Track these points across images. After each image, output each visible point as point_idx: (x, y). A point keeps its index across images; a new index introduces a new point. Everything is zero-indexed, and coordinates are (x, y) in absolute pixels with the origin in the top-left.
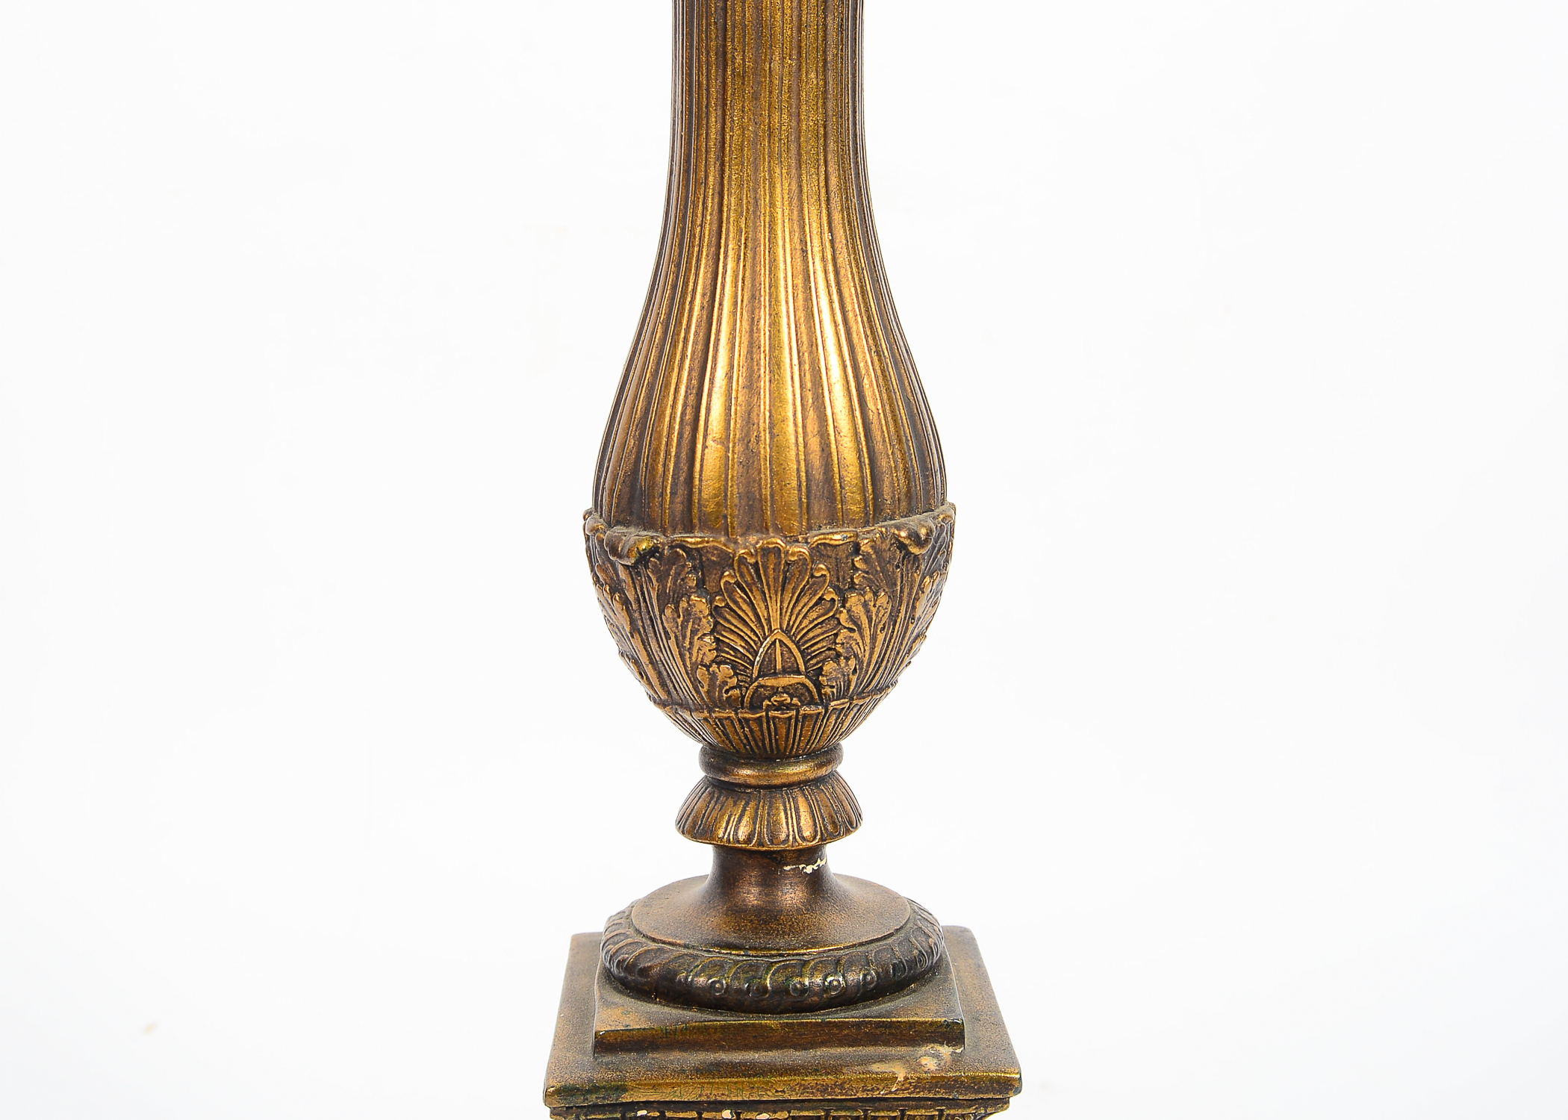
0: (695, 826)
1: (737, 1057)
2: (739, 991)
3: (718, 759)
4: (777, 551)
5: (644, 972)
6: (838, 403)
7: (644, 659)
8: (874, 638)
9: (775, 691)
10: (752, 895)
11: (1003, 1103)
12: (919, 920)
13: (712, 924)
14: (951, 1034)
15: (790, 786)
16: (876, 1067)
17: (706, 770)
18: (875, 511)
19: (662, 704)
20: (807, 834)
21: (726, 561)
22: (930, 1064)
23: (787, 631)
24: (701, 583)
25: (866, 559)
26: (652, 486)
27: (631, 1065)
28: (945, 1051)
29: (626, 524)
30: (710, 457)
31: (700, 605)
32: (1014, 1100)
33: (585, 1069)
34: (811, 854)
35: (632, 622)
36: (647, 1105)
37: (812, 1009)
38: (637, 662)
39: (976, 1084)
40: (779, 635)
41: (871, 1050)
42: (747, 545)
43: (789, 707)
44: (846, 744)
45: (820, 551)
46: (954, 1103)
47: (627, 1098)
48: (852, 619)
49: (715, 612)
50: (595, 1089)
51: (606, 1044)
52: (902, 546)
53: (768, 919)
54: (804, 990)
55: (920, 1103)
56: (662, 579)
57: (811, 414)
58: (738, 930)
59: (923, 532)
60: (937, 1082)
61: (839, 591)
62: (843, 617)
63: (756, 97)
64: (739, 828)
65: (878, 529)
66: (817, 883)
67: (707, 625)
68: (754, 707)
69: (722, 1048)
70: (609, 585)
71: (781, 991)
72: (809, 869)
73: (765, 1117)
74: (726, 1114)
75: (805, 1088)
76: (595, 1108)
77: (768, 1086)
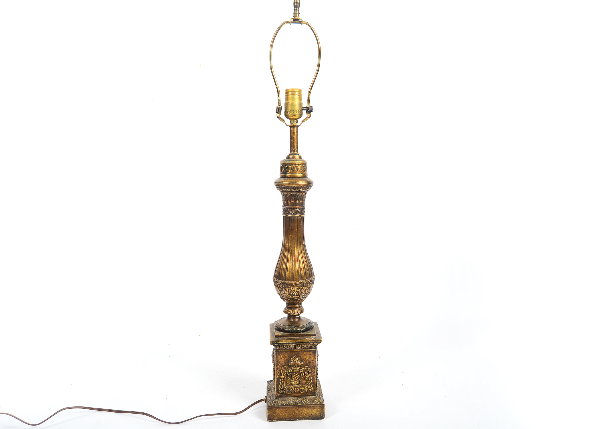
0: (285, 312)
1: (291, 338)
2: (291, 330)
3: (288, 304)
4: (295, 283)
5: (280, 328)
6: (302, 266)
7: (280, 294)
8: (306, 292)
9: (295, 298)
10: (292, 320)
12: (311, 322)
13: (287, 323)
14: (315, 335)
15: (296, 307)
16: (306, 339)
17: (287, 305)
18: (306, 278)
19: (282, 299)
20: (298, 313)
21: (290, 284)
22: (312, 338)
23: (296, 292)
24: (287, 286)
25: (305, 283)
26: (281, 275)
27: (279, 339)
28: (314, 337)
29: (278, 279)
30: (288, 272)
31: (287, 289)
32: (321, 342)
33: (274, 339)
34: (299, 315)
35: (279, 290)
36: (281, 343)
37: (299, 332)
38: (279, 294)
39: (317, 340)
40: (295, 292)
41: (306, 337)
42: (292, 282)
43: (297, 299)
44: (303, 303)
45: (300, 283)
46: (315, 343)
47: (279, 342)
48: (303, 290)
49: (289, 289)
50: (275, 342)
51: (276, 337)
52: (309, 282)
53: (294, 323)
54: (298, 330)
55: (311, 343)
56: (283, 286)
57: (299, 268)
58: (291, 324)
59: (311, 280)
60: (313, 340)
61: (302, 287)
62: (302, 290)
63: (293, 233)
64: (290, 312)
65: (306, 280)
66: (299, 318)
67: (288, 291)
68: (293, 299)
69: (289, 337)
70: (276, 286)
71: (296, 330)
72: (298, 317)
73: (294, 344)
74: (290, 344)
75: (299, 341)
76: (275, 344)
77: (294, 341)
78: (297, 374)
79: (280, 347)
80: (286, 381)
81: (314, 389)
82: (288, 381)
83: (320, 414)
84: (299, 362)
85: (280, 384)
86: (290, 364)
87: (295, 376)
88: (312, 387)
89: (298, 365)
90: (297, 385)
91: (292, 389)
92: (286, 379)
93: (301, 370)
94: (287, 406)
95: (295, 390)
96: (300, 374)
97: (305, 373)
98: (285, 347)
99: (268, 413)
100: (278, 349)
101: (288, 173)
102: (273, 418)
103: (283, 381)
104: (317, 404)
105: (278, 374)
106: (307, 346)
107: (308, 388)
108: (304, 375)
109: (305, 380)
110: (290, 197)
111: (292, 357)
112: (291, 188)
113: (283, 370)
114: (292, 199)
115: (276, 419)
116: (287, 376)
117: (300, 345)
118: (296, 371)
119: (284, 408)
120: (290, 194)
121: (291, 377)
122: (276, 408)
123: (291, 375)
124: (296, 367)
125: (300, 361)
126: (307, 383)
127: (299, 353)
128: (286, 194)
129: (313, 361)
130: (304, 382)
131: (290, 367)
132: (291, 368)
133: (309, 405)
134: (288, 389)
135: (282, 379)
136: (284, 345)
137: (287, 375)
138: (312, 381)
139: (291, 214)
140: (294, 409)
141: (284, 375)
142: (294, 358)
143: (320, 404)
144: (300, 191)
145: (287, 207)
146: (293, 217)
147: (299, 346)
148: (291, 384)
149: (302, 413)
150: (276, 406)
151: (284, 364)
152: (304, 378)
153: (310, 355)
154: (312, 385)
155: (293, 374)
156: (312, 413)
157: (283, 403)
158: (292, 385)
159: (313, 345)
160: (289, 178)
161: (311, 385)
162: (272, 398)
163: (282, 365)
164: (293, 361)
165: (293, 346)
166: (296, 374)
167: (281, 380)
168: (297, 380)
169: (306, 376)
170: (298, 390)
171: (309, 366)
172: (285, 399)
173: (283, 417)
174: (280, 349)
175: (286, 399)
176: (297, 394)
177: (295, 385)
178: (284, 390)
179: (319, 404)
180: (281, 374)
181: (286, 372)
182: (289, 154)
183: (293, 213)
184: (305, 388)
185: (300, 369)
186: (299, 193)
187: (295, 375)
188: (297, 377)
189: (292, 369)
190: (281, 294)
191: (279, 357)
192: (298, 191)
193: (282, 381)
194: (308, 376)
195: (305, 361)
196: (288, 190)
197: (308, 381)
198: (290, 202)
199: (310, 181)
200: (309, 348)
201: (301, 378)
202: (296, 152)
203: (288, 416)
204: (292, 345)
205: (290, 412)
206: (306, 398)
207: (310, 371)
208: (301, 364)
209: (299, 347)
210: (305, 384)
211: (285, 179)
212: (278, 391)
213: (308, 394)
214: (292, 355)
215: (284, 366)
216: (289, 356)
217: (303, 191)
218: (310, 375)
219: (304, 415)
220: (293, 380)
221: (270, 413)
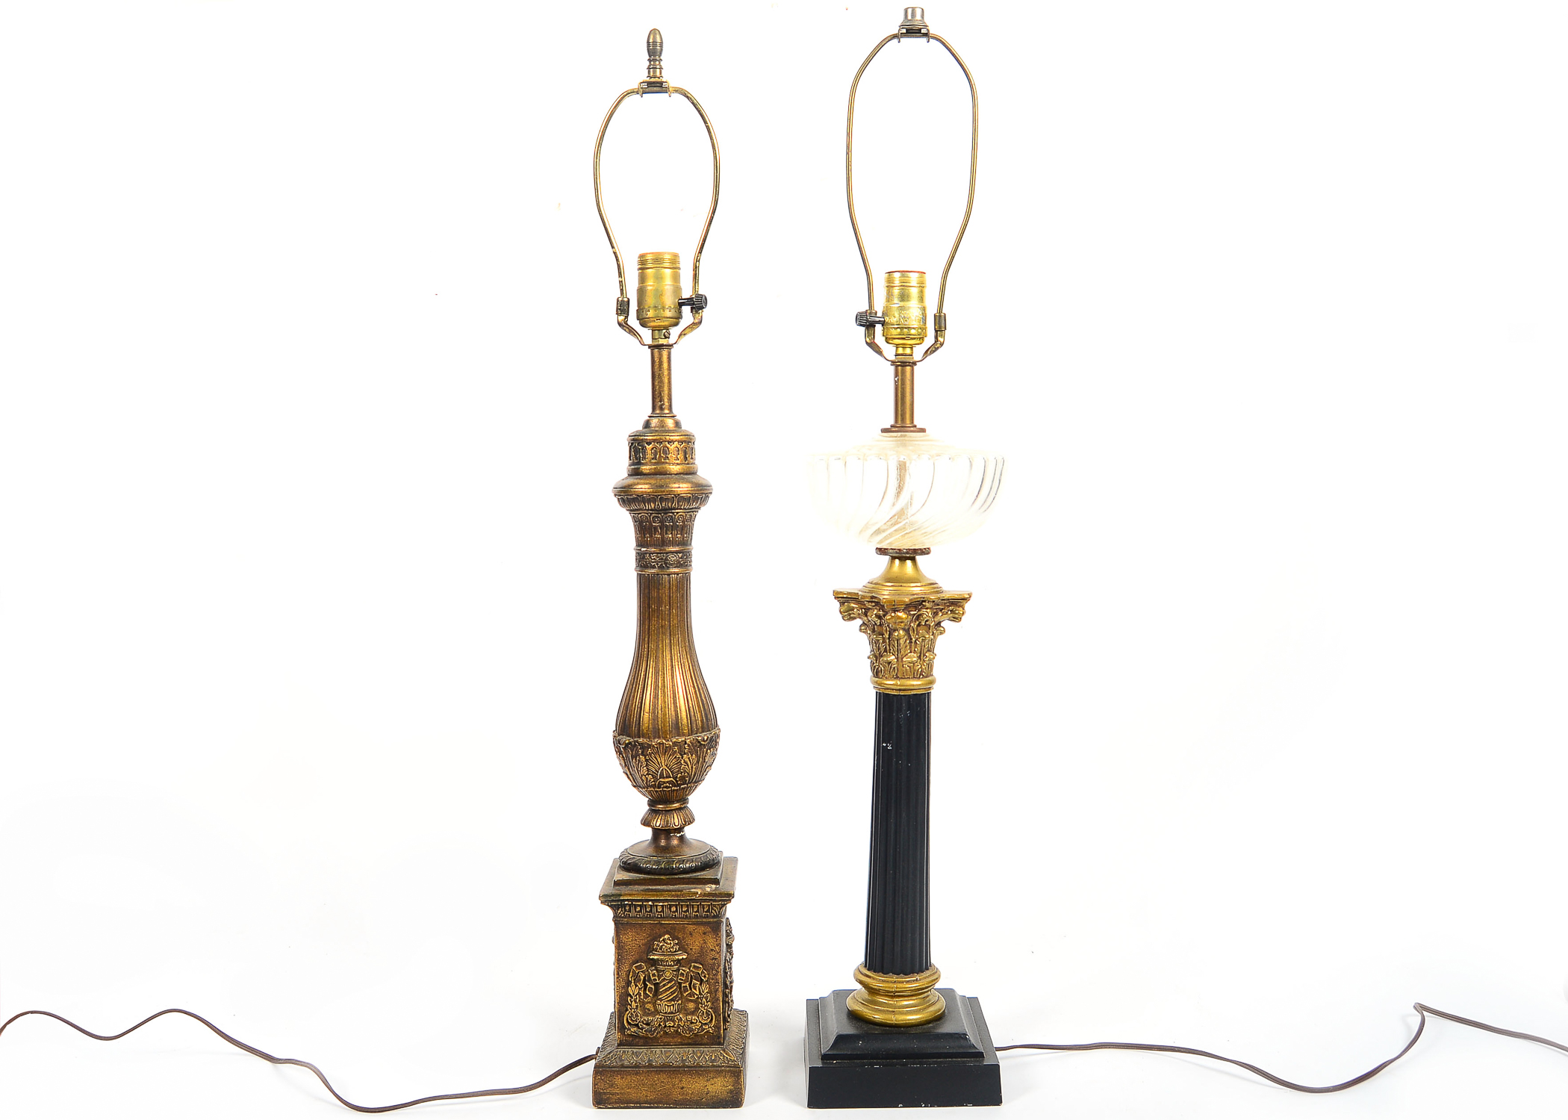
0: (646, 823)
1: (654, 887)
2: (655, 869)
3: (652, 803)
4: (663, 743)
5: (630, 864)
6: (681, 702)
7: (629, 774)
8: (692, 767)
9: (664, 783)
10: (663, 843)
11: (730, 900)
12: (713, 849)
13: (651, 851)
14: (716, 882)
15: (672, 810)
16: (692, 890)
17: (649, 805)
18: (691, 733)
19: (634, 786)
20: (677, 824)
21: (649, 746)
22: (708, 890)
23: (666, 766)
24: (642, 752)
25: (689, 745)
26: (630, 725)
27: (624, 889)
28: (714, 886)
29: (623, 735)
30: (646, 716)
31: (642, 758)
32: (733, 900)
33: (611, 890)
34: (680, 830)
35: (625, 763)
36: (628, 900)
37: (676, 874)
38: (627, 774)
39: (721, 895)
40: (664, 767)
41: (692, 886)
42: (655, 742)
43: (669, 787)
44: (691, 798)
45: (675, 744)
46: (715, 901)
47: (622, 898)
48: (685, 762)
49: (646, 760)
50: (613, 895)
51: (617, 883)
52: (699, 742)
53: (667, 849)
54: (673, 869)
55: (705, 900)
56: (632, 751)
57: (674, 705)
58: (656, 852)
59: (706, 738)
60: (710, 894)
61: (681, 755)
62: (682, 762)
63: (658, 617)
64: (658, 823)
65: (692, 737)
66: (682, 839)
67: (644, 764)
68: (659, 788)
69: (650, 885)
70: (619, 752)
71: (667, 869)
72: (678, 835)
73: (661, 904)
74: (650, 903)
75: (673, 896)
76: (613, 901)
77: (661, 895)
78: (669, 985)
79: (625, 910)
80: (643, 1003)
81: (717, 1027)
82: (649, 1003)
83: (731, 1091)
84: (675, 951)
85: (627, 1010)
86: (652, 957)
87: (666, 990)
88: (712, 1019)
89: (673, 961)
90: (672, 1013)
91: (660, 1025)
92: (642, 997)
93: (682, 974)
94: (645, 1067)
95: (665, 1026)
96: (680, 984)
97: (691, 981)
98: (639, 912)
99: (595, 1085)
100: (621, 917)
101: (643, 464)
102: (608, 1098)
103: (636, 1002)
104: (723, 1066)
105: (623, 984)
106: (695, 910)
107: (700, 1022)
108: (691, 989)
109: (691, 1001)
110: (650, 523)
111: (656, 938)
112: (649, 501)
113: (634, 972)
114: (655, 528)
115: (616, 1103)
116: (645, 990)
117: (676, 906)
118: (668, 975)
119: (637, 1074)
120: (650, 516)
121: (656, 993)
122: (614, 1071)
123: (656, 985)
124: (669, 966)
125: (679, 950)
126: (697, 1009)
127: (675, 929)
128: (640, 515)
129: (712, 950)
130: (691, 1006)
131: (652, 966)
132: (656, 968)
133: (701, 1067)
134: (648, 1024)
135: (632, 998)
136: (636, 906)
137: (645, 986)
138: (712, 1004)
139: (654, 567)
140: (663, 1077)
141: (636, 986)
142: (663, 940)
143: (731, 1067)
144: (675, 509)
145: (643, 549)
146: (658, 574)
147: (674, 909)
148: (657, 1012)
149: (682, 1088)
150: (614, 1067)
151: (637, 957)
152: (690, 995)
153: (704, 934)
154: (712, 1016)
155: (661, 982)
156: (710, 1088)
157: (634, 1060)
158: (659, 1013)
159: (712, 909)
160: (645, 474)
161: (708, 1015)
162: (609, 1049)
163: (631, 959)
164: (661, 949)
165: (659, 908)
166: (668, 983)
167: (629, 998)
168: (672, 1000)
169: (695, 989)
170: (673, 1027)
171: (702, 965)
172: (641, 1050)
173: (633, 1096)
174: (626, 918)
175: (643, 1050)
176: (673, 1038)
177: (666, 1013)
178: (637, 1025)
179: (728, 1067)
180: (628, 983)
181: (642, 978)
182: (650, 417)
183: (657, 564)
184: (692, 1023)
185: (678, 970)
186: (673, 513)
187: (664, 985)
188: (672, 993)
189: (657, 971)
190: (630, 772)
191: (624, 938)
192: (667, 509)
193: (631, 1002)
194: (700, 992)
195: (691, 949)
196: (642, 506)
197: (700, 1005)
198: (651, 536)
199: (704, 482)
200: (701, 917)
201: (682, 995)
202: (666, 411)
203: (647, 1096)
204: (656, 906)
205: (652, 1085)
206: (695, 1050)
207: (705, 977)
208: (681, 957)
209: (674, 912)
210: (692, 1013)
211: (637, 479)
212: (622, 1028)
213: (700, 1039)
214: (656, 933)
215: (638, 962)
216: (650, 935)
217: (681, 509)
218: (705, 989)
219: (687, 1094)
220: (661, 1000)
221: (601, 1085)
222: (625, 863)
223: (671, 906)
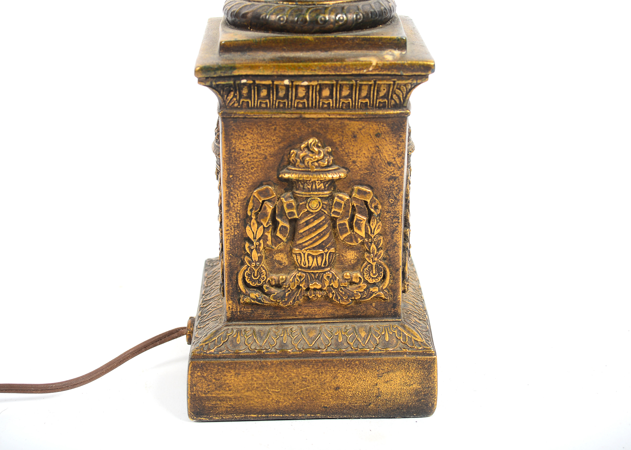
1: (292, 55)
2: (293, 22)
5: (245, 15)
11: (426, 77)
14: (400, 45)
16: (362, 59)
22: (389, 58)
27: (237, 58)
28: (397, 53)
32: (431, 76)
33: (215, 59)
36: (246, 77)
37: (330, 31)
39: (412, 67)
41: (359, 52)
46: (401, 77)
47: (236, 73)
50: (219, 68)
51: (225, 48)
54: (325, 21)
55: (383, 77)
60: (391, 66)
69: (284, 50)
71: (314, 22)
73: (306, 83)
74: (286, 82)
75: (326, 68)
76: (220, 78)
77: (307, 68)
78: (316, 222)
79: (241, 96)
80: (270, 253)
81: (393, 289)
82: (281, 251)
83: (417, 393)
84: (328, 166)
85: (243, 263)
86: (287, 176)
87: (310, 231)
88: (384, 277)
89: (324, 182)
90: (319, 268)
91: (299, 287)
92: (269, 243)
93: (338, 205)
94: (275, 356)
95: (308, 289)
96: (334, 220)
97: (353, 217)
98: (264, 98)
99: (192, 386)
100: (232, 108)
102: (214, 407)
103: (258, 250)
104: (405, 353)
105: (236, 221)
106: (363, 95)
107: (366, 282)
108: (351, 227)
109: (352, 248)
111: (294, 143)
113: (255, 200)
115: (227, 413)
116: (275, 229)
117: (331, 87)
118: (315, 205)
119: (262, 367)
121: (293, 235)
122: (224, 365)
123: (294, 222)
124: (316, 190)
125: (334, 163)
126: (360, 261)
127: (326, 127)
129: (389, 163)
130: (351, 256)
131: (286, 190)
132: (293, 193)
133: (369, 354)
134: (278, 286)
135: (251, 243)
136: (259, 88)
137: (275, 223)
138: (387, 251)
140: (305, 371)
141: (259, 224)
142: (308, 147)
143: (417, 354)
147: (326, 93)
148: (294, 265)
149: (337, 388)
150: (224, 357)
151: (261, 176)
152: (350, 239)
153: (378, 135)
154: (385, 272)
155: (301, 218)
156: (384, 388)
157: (257, 344)
158: (296, 267)
159: (394, 92)
161: (378, 270)
162: (212, 326)
163: (251, 179)
164: (303, 161)
165: (302, 92)
166: (315, 219)
167: (247, 245)
168: (321, 247)
169: (359, 229)
170: (321, 290)
171: (371, 188)
172: (267, 328)
173: (256, 402)
174: (241, 108)
175: (272, 329)
176: (320, 306)
177: (309, 268)
178: (260, 288)
179: (413, 354)
180: (246, 220)
181: (269, 211)
184: (352, 283)
185: (332, 197)
187: (307, 223)
188: (321, 236)
189: (296, 198)
191: (238, 145)
193: (251, 250)
194: (366, 233)
195: (354, 162)
197: (366, 255)
200: (373, 107)
201: (337, 238)
203: (278, 402)
204: (297, 87)
205: (288, 384)
206: (356, 325)
207: (376, 208)
208: (336, 176)
209: (327, 98)
210: (353, 268)
212: (235, 294)
213: (364, 309)
214: (294, 135)
215: (261, 184)
216: (283, 139)
218: (376, 227)
219: (345, 397)
220: (301, 246)
221: (203, 386)
222: (236, 15)
223: (322, 87)
